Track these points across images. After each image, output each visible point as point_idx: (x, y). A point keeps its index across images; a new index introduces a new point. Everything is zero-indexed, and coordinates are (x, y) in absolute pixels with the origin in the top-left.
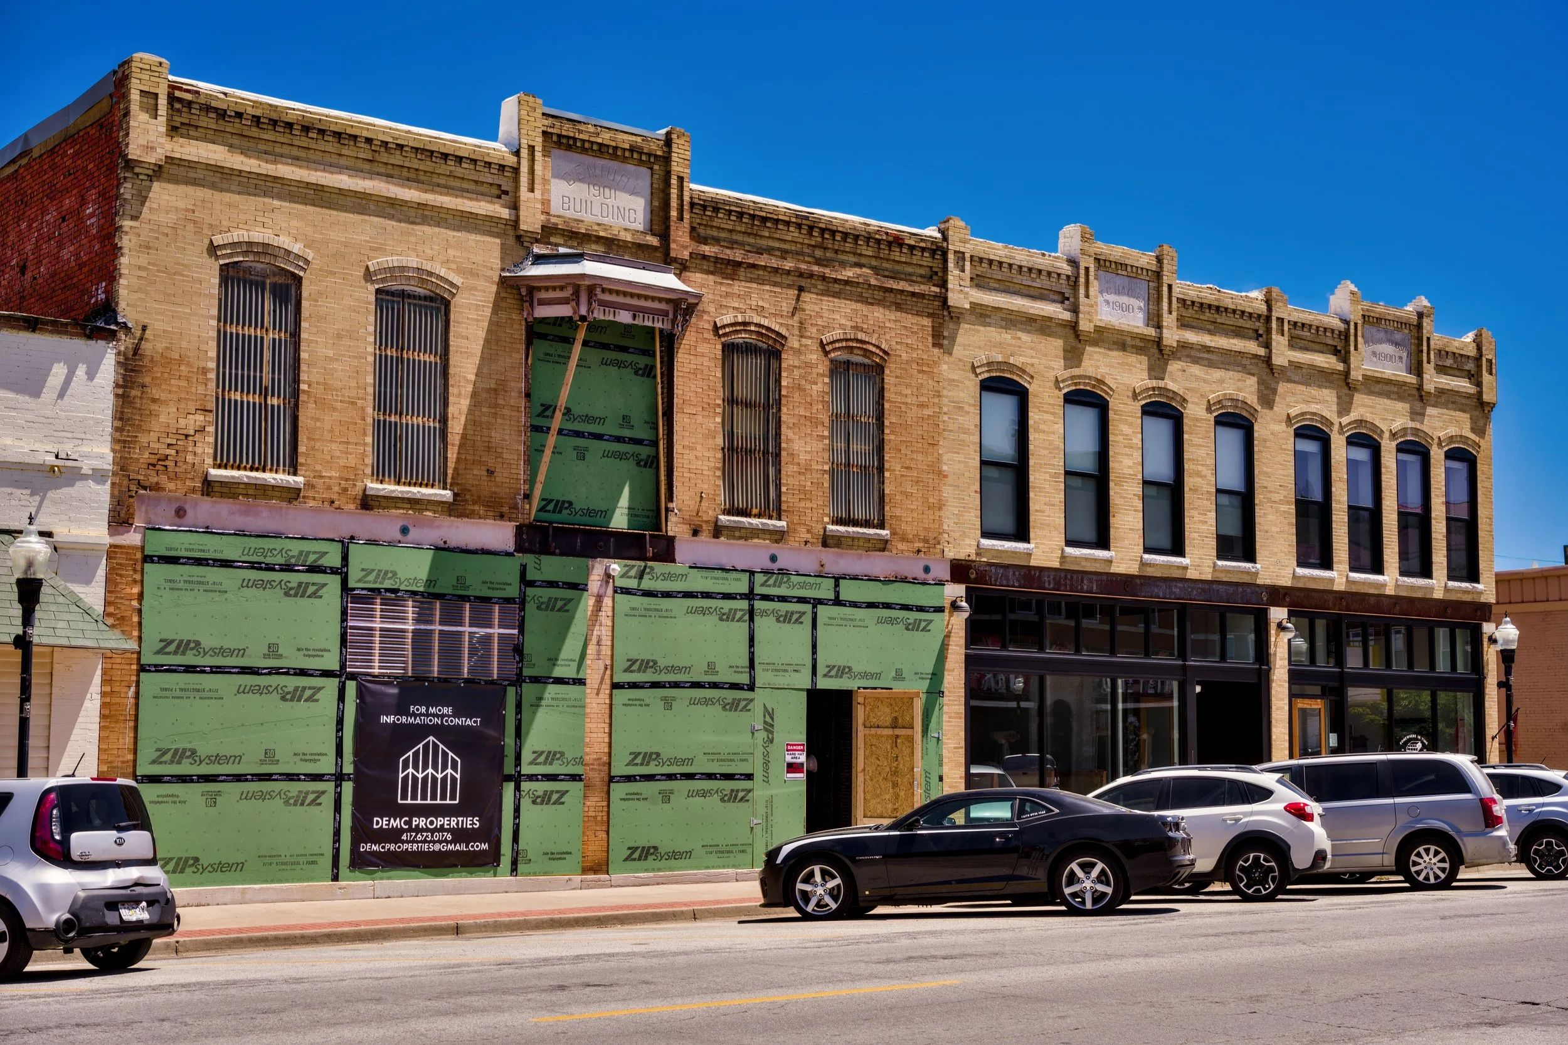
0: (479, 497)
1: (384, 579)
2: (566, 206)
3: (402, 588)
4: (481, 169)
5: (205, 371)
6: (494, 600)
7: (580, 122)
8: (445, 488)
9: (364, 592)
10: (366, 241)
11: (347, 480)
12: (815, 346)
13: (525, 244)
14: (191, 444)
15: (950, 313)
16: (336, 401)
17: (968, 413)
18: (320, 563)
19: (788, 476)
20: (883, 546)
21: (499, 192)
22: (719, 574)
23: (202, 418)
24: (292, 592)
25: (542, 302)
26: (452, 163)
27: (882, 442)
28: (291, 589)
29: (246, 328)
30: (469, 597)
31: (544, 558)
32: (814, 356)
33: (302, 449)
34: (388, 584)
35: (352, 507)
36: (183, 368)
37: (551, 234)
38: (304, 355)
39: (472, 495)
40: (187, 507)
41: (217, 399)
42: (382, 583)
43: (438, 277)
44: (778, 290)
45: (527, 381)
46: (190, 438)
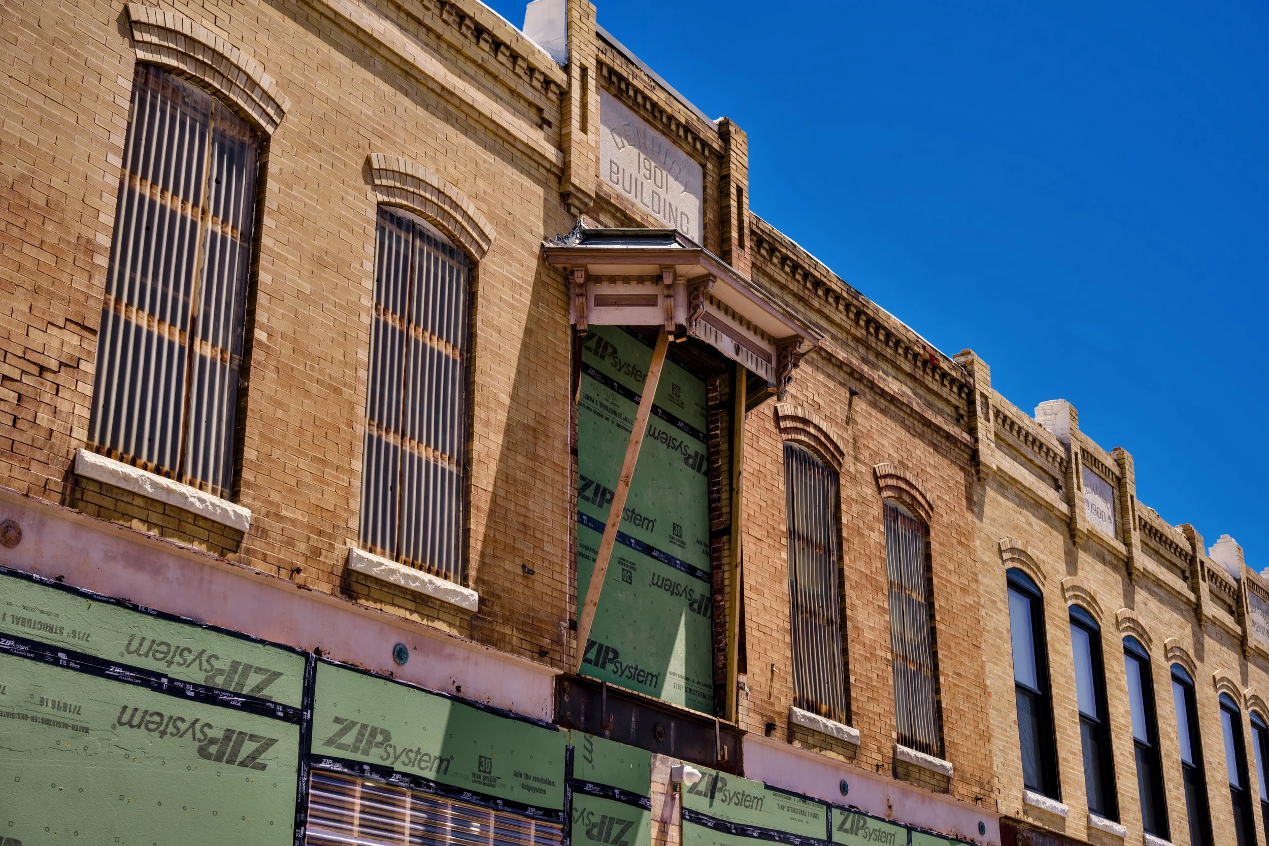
0: (512, 612)
1: (369, 743)
2: (614, 177)
3: (398, 767)
4: (521, 73)
5: (90, 249)
6: (530, 812)
7: (632, 63)
8: (464, 582)
9: (338, 767)
10: (367, 116)
11: (320, 533)
12: (869, 478)
13: (574, 210)
14: (49, 388)
15: (978, 472)
16: (311, 378)
17: (1000, 610)
18: (266, 693)
19: (855, 659)
20: (944, 785)
21: (539, 121)
22: (795, 802)
23: (75, 340)
24: (213, 749)
25: (602, 301)
26: (486, 47)
27: (933, 631)
28: (212, 741)
29: (169, 195)
30: (495, 799)
31: (595, 739)
32: (869, 491)
33: (250, 454)
34: (375, 757)
35: (325, 588)
36: (50, 227)
37: (602, 209)
38: (264, 277)
39: (502, 607)
40: (24, 525)
41: (105, 313)
42: (366, 753)
43: (465, 214)
44: (831, 384)
45: (573, 428)
46: (49, 376)
